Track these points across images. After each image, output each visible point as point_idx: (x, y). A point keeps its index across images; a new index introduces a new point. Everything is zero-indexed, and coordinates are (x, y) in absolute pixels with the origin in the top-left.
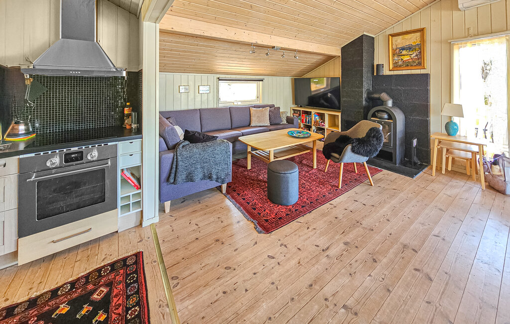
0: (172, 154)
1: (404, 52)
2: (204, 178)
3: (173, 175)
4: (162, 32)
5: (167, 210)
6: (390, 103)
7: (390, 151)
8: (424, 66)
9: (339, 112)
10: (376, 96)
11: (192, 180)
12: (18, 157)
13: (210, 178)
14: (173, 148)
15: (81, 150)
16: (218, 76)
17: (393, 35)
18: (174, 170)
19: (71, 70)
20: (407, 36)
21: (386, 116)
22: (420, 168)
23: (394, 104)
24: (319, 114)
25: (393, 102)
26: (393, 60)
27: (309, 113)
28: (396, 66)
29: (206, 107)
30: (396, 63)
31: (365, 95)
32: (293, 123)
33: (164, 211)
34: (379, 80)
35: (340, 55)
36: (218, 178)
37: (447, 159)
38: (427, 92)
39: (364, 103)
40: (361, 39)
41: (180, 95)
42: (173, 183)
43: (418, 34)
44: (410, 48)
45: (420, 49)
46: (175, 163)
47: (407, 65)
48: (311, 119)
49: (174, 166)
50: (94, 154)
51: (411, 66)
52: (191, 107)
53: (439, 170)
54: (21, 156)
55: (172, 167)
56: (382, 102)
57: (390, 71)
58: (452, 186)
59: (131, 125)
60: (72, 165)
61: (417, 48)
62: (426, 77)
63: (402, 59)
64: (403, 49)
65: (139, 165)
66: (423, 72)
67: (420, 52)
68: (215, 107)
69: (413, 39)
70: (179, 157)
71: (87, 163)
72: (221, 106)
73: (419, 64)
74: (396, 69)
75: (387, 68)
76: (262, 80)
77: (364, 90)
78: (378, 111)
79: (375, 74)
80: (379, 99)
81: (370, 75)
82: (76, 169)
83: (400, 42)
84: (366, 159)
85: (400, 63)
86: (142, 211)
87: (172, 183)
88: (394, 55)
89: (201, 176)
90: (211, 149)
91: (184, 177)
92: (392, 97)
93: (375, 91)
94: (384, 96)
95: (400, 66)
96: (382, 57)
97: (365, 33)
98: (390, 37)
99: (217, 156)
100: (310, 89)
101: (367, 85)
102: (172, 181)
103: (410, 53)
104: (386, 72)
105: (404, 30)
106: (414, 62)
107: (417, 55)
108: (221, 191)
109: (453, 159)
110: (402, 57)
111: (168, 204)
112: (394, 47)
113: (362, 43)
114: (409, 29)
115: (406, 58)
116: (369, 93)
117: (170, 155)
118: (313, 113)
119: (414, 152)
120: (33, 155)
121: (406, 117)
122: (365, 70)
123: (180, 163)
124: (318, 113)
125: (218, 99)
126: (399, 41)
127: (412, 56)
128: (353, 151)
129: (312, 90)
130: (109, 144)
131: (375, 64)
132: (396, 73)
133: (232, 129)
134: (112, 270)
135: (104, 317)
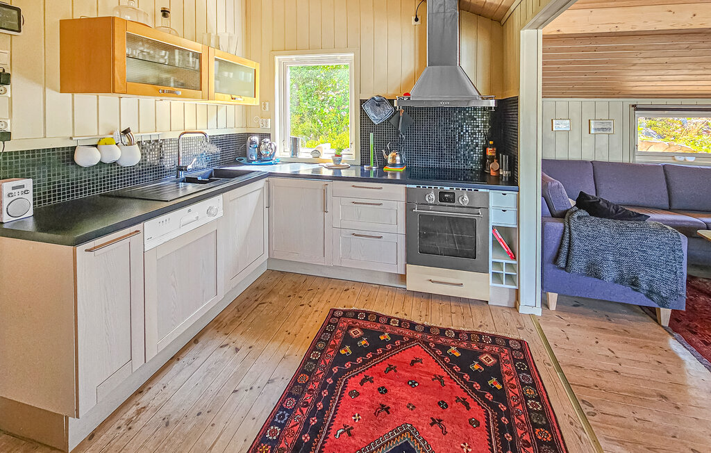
0: (562, 225)
2: (621, 280)
3: (563, 257)
5: (553, 306)
11: (597, 275)
12: (405, 186)
13: (634, 284)
14: (562, 216)
15: (452, 191)
16: (634, 101)
18: (565, 250)
19: (441, 101)
29: (606, 159)
33: (547, 307)
36: (651, 292)
41: (553, 135)
42: (565, 269)
46: (567, 239)
49: (566, 243)
50: (464, 198)
52: (574, 156)
54: (408, 186)
55: (561, 243)
59: (498, 171)
60: (445, 206)
65: (514, 226)
68: (626, 160)
70: (575, 234)
71: (457, 207)
72: (639, 160)
82: (447, 211)
86: (517, 291)
87: (562, 268)
89: (614, 274)
90: (634, 236)
91: (583, 266)
99: (649, 251)
102: (563, 265)
108: (657, 321)
111: (553, 298)
117: (558, 226)
120: (415, 186)
123: (576, 242)
125: (633, 147)
130: (480, 190)
133: (670, 209)
134: (494, 343)
135: (499, 386)
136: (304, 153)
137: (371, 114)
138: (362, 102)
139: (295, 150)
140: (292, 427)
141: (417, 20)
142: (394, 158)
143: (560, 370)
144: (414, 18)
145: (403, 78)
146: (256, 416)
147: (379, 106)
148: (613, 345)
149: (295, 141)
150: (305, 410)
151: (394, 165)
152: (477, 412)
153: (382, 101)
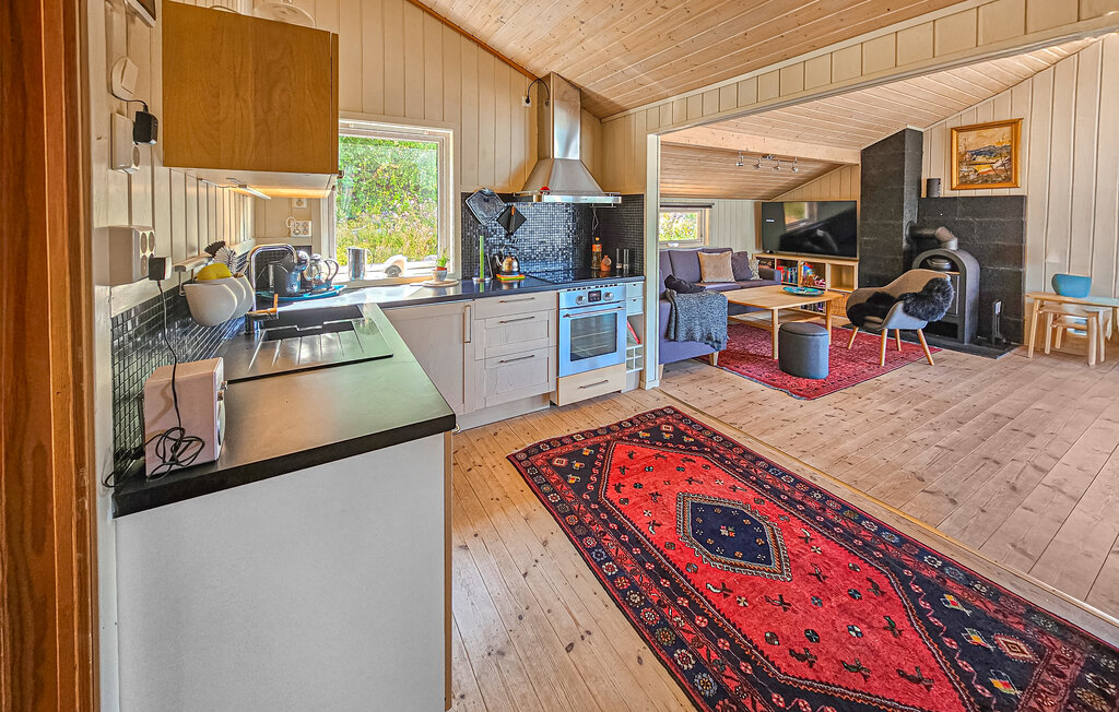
0: (669, 304)
1: (980, 159)
2: (702, 338)
3: (673, 330)
4: (664, 145)
6: (953, 245)
7: (954, 322)
8: (1016, 183)
9: (855, 261)
10: (927, 232)
11: (693, 339)
12: (556, 291)
13: (710, 338)
14: (664, 297)
17: (960, 130)
18: (673, 323)
20: (986, 133)
21: (946, 265)
22: (1007, 347)
23: (960, 245)
24: (812, 265)
25: (959, 244)
26: (959, 172)
27: (793, 264)
28: (965, 182)
30: (964, 177)
31: (906, 232)
32: (772, 279)
34: (932, 206)
35: (859, 162)
36: (716, 341)
37: (1054, 331)
38: (1021, 226)
39: (904, 244)
40: (900, 137)
42: (674, 340)
43: (1007, 129)
44: (990, 152)
45: (1010, 153)
46: (674, 315)
47: (985, 180)
48: (797, 274)
49: (673, 319)
51: (993, 182)
53: (1039, 351)
55: (670, 320)
56: (939, 243)
57: (952, 189)
58: (1062, 369)
59: (611, 266)
60: (593, 305)
61: (1004, 152)
62: (1021, 200)
63: (976, 171)
64: (979, 153)
65: (641, 313)
66: (1014, 192)
67: (1010, 160)
69: (999, 137)
71: (603, 304)
73: (1008, 179)
74: (964, 187)
75: (947, 185)
76: (710, 207)
77: (905, 223)
78: (931, 258)
79: (924, 195)
80: (933, 237)
81: (914, 197)
83: (972, 140)
84: (924, 324)
85: (972, 177)
86: (641, 372)
87: (672, 340)
88: (960, 163)
89: (699, 334)
90: (708, 301)
91: (684, 333)
92: (956, 234)
93: (922, 223)
94: (942, 232)
95: (972, 182)
96: (937, 167)
97: (909, 127)
98: (955, 132)
99: (715, 312)
100: (784, 222)
101: (909, 215)
102: (672, 337)
103: (991, 161)
104: (944, 191)
105: (980, 122)
106: (998, 176)
107: (1003, 165)
108: (709, 363)
109: (1065, 330)
110: (976, 167)
112: (962, 149)
113: (903, 143)
114: (990, 120)
115: (983, 169)
116: (913, 228)
118: (800, 263)
119: (996, 323)
121: (981, 269)
122: (907, 189)
123: (680, 315)
124: (809, 263)
126: (970, 140)
127: (995, 166)
128: (906, 310)
129: (787, 223)
131: (924, 178)
132: (964, 193)
134: (657, 416)
135: (691, 440)
136: (372, 271)
137: (479, 213)
138: (465, 196)
139: (357, 269)
140: (617, 553)
141: (528, 101)
142: (510, 264)
143: (704, 414)
144: (524, 98)
145: (514, 167)
146: (575, 572)
147: (487, 201)
148: (709, 386)
149: (357, 254)
150: (607, 537)
151: (511, 272)
152: (700, 461)
153: (492, 195)
